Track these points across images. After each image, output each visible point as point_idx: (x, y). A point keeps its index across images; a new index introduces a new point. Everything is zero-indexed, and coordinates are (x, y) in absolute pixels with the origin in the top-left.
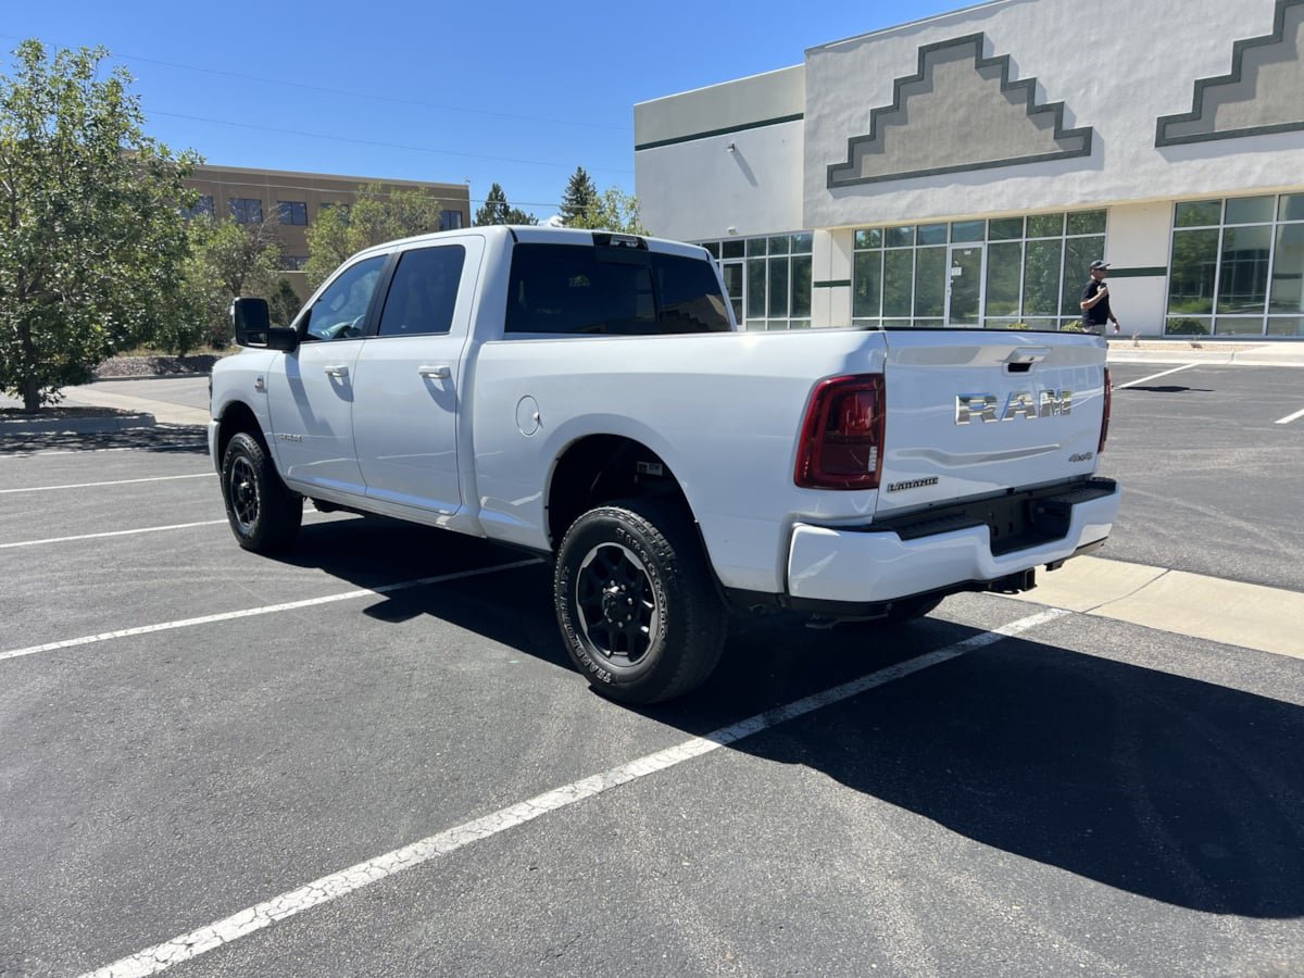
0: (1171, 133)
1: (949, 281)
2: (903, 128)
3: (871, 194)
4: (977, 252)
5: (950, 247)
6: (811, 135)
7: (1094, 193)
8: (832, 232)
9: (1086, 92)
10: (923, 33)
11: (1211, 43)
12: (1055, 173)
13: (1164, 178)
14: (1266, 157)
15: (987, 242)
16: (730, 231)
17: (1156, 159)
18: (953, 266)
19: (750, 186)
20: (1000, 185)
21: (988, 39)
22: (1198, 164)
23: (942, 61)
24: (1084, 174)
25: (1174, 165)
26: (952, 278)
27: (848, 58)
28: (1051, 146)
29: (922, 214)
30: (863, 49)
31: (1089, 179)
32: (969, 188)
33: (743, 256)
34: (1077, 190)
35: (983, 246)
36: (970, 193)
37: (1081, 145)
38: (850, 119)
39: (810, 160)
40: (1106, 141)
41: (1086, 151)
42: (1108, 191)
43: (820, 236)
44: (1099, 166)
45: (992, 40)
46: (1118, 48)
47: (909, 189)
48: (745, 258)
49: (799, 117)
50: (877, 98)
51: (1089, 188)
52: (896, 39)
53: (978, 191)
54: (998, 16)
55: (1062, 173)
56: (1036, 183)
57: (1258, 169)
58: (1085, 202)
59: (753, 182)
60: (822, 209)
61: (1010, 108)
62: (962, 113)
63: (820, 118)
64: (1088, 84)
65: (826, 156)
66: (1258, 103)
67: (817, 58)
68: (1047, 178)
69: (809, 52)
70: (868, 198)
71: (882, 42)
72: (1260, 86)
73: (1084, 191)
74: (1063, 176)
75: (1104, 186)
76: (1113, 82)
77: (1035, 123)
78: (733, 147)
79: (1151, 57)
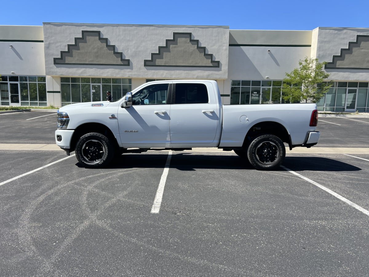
0: (147, 64)
1: (91, 93)
2: (78, 51)
3: (69, 68)
4: (99, 86)
5: (91, 84)
6: (47, 48)
7: (131, 75)
8: (53, 77)
9: (127, 51)
10: (83, 27)
11: (154, 45)
12: (122, 69)
13: (146, 73)
14: (166, 72)
15: (102, 84)
16: (12, 73)
17: (144, 69)
18: (93, 89)
19: (20, 60)
20: (108, 70)
21: (102, 33)
22: (153, 71)
23: (89, 36)
24: (129, 70)
25: (148, 71)
26: (92, 92)
27: (59, 28)
28: (120, 62)
29: (86, 75)
30: (64, 27)
31: (130, 71)
32: (99, 70)
33: (18, 81)
34: (127, 74)
35: (101, 85)
36: (99, 71)
37: (127, 63)
38: (60, 46)
39: (47, 55)
40: (133, 63)
41: (129, 65)
42: (134, 75)
43: (48, 78)
44: (132, 69)
45: (103, 33)
46: (134, 42)
47: (81, 68)
48: (19, 82)
49: (42, 41)
50: (69, 41)
51: (130, 73)
52: (74, 27)
53: (102, 71)
54: (104, 28)
55: (123, 69)
56: (117, 71)
57: (165, 74)
58: (129, 77)
59: (21, 59)
60: (52, 70)
61: (109, 51)
62: (96, 50)
63: (49, 44)
64: (128, 49)
65: (52, 55)
66: (164, 60)
67: (48, 26)
68: (120, 70)
69: (44, 23)
70: (68, 69)
71: (70, 26)
72: (164, 57)
73: (129, 74)
74: (124, 70)
75: (133, 73)
76: (134, 50)
77: (115, 56)
78: (12, 46)
79: (141, 46)
